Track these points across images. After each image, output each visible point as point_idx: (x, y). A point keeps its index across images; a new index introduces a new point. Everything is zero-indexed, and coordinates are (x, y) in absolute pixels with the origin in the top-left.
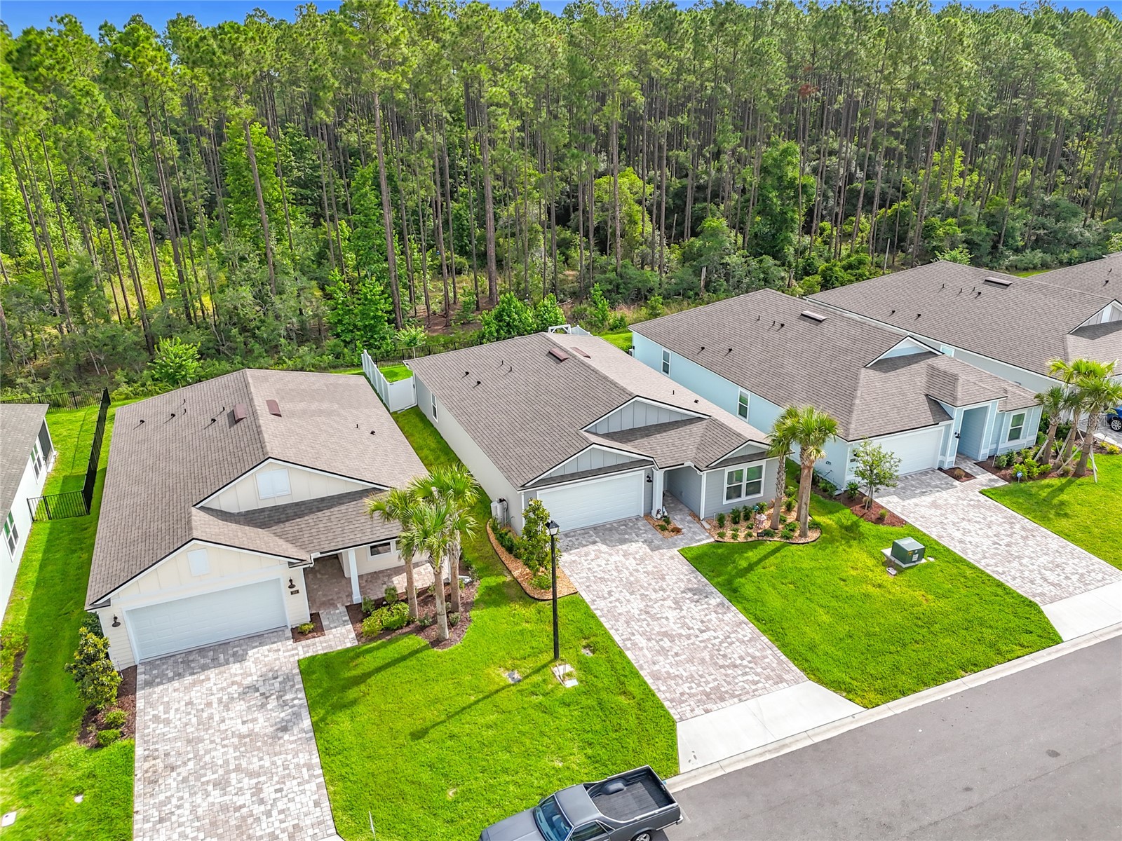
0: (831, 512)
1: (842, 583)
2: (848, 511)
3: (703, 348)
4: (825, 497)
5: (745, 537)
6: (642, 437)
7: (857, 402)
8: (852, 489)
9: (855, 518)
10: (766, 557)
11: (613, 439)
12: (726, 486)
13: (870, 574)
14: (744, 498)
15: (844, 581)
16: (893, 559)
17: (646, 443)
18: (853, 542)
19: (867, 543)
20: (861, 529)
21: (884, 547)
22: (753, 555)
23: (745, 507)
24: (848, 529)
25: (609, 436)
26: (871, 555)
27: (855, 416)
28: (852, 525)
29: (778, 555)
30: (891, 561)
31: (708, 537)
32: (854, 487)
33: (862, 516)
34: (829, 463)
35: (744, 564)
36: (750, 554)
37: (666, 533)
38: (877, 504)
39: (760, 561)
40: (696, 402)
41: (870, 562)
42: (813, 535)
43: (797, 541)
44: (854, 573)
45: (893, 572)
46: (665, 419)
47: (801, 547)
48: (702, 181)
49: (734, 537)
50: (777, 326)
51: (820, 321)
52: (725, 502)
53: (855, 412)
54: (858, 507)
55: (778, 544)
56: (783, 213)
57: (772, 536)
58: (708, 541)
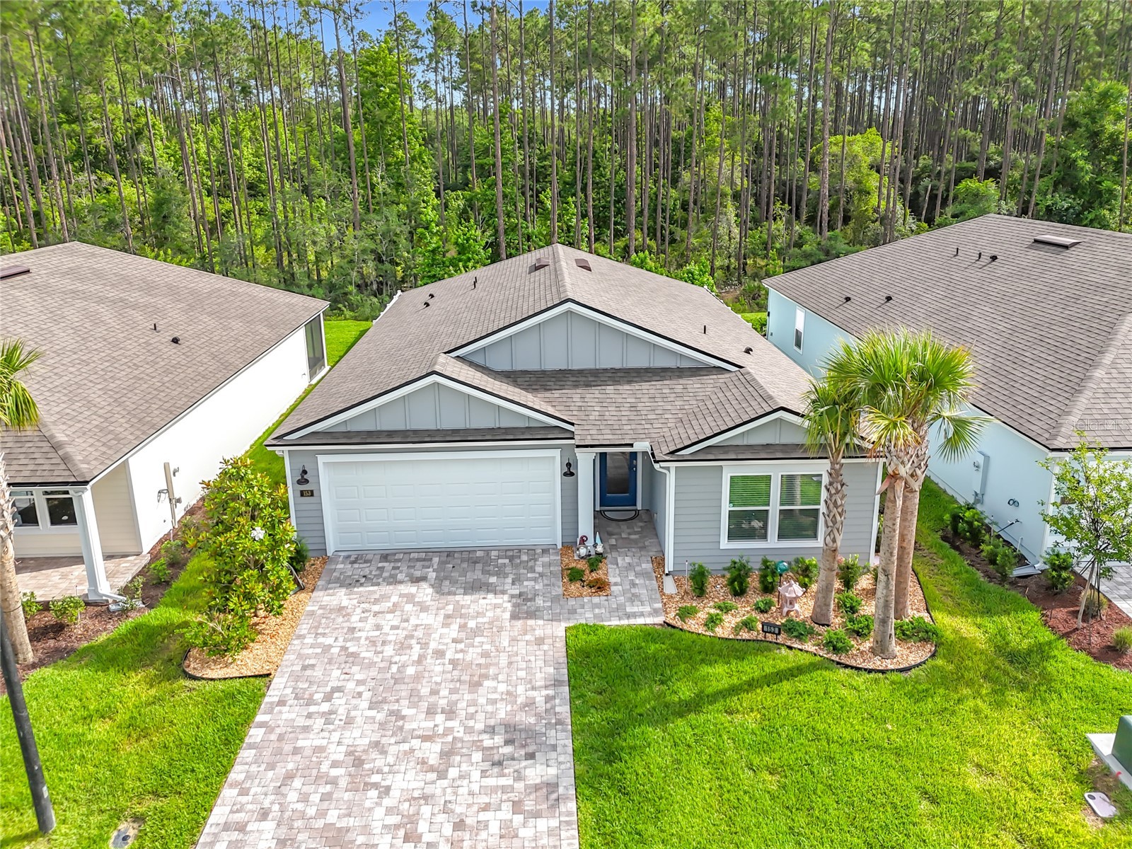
0: (988, 612)
1: (924, 806)
2: (1035, 616)
3: (848, 299)
4: (990, 578)
5: (737, 629)
6: (576, 387)
7: (1099, 373)
8: (1055, 567)
9: (1045, 635)
10: (751, 685)
11: (516, 383)
12: (726, 507)
13: (1025, 799)
14: (773, 541)
15: (934, 801)
16: (1115, 767)
17: (577, 398)
18: (1014, 697)
19: (1054, 706)
20: (1051, 667)
21: (1099, 726)
22: (719, 674)
23: (765, 562)
24: (1014, 657)
25: (512, 377)
26: (1055, 743)
27: (1083, 401)
28: (1030, 652)
29: (786, 686)
30: (1107, 772)
31: (655, 612)
32: (1060, 565)
33: (1066, 635)
34: (1013, 503)
35: (685, 691)
36: (720, 669)
37: (575, 587)
38: (1119, 612)
39: (734, 691)
40: (748, 351)
41: (1043, 762)
42: (906, 654)
43: (859, 662)
44: (975, 783)
45: (1103, 806)
46: (638, 360)
47: (860, 680)
48: (992, 163)
49: (712, 621)
50: (985, 259)
51: (1066, 247)
52: (725, 543)
53: (1088, 393)
54: (1060, 613)
55: (804, 659)
56: (1095, 184)
57: (800, 637)
58: (649, 620)
